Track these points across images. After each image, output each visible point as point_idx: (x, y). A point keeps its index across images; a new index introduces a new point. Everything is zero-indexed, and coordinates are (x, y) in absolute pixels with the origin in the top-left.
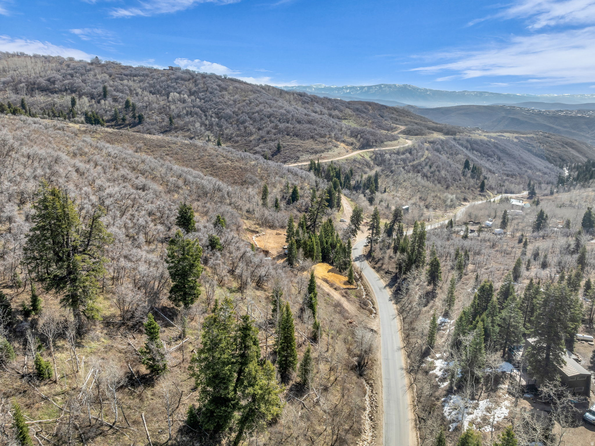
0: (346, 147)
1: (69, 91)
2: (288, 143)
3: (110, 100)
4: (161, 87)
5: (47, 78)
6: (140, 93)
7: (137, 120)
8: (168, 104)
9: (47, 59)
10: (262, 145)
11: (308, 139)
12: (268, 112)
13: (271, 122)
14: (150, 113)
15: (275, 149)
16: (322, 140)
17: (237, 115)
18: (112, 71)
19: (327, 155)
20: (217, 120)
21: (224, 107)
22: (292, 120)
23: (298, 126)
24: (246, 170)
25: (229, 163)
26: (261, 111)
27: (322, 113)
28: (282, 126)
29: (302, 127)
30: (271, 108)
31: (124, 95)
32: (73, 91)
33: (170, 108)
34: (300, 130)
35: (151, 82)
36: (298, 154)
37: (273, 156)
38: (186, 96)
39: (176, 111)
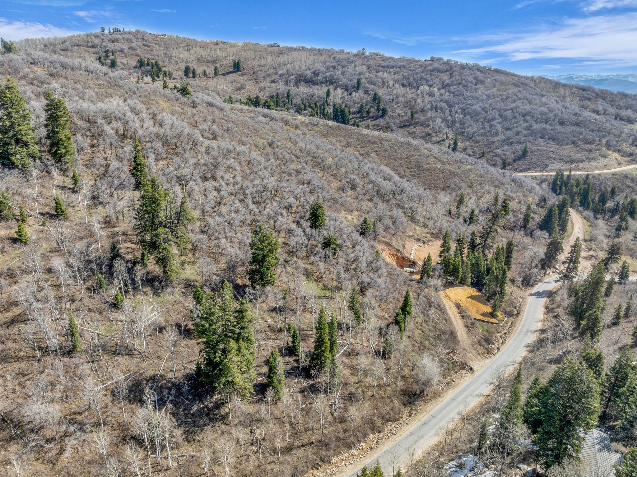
0: (620, 158)
1: (328, 83)
2: (539, 148)
3: (361, 92)
4: (414, 79)
5: (312, 71)
6: (391, 86)
7: (380, 113)
8: (416, 97)
9: (320, 52)
10: (506, 147)
11: (567, 144)
12: (525, 109)
13: (525, 121)
14: (395, 106)
15: (521, 153)
16: (588, 146)
17: (486, 112)
18: (372, 62)
19: (586, 167)
20: (461, 116)
21: (474, 103)
22: (554, 120)
23: (559, 128)
24: (455, 174)
25: (438, 165)
26: (517, 108)
27: (605, 113)
28: (537, 127)
29: (563, 130)
30: (530, 104)
31: (375, 87)
32: (331, 83)
33: (416, 102)
34: (560, 132)
35: (406, 74)
36: (547, 162)
37: (515, 161)
38: (436, 89)
39: (421, 105)
